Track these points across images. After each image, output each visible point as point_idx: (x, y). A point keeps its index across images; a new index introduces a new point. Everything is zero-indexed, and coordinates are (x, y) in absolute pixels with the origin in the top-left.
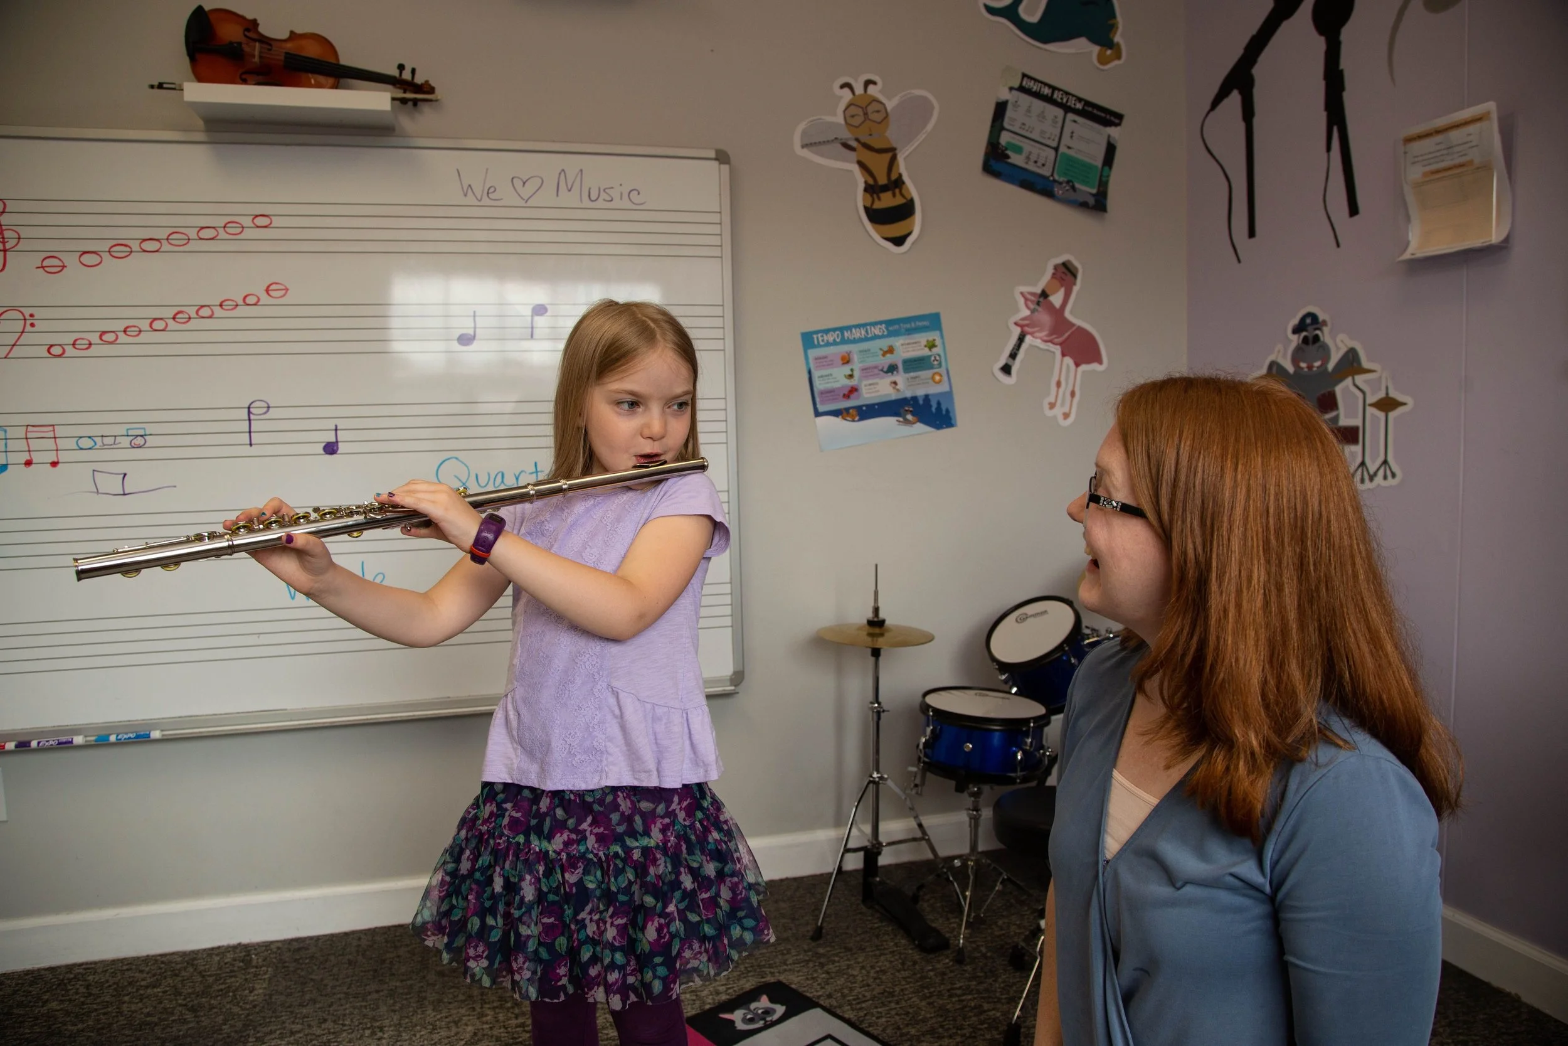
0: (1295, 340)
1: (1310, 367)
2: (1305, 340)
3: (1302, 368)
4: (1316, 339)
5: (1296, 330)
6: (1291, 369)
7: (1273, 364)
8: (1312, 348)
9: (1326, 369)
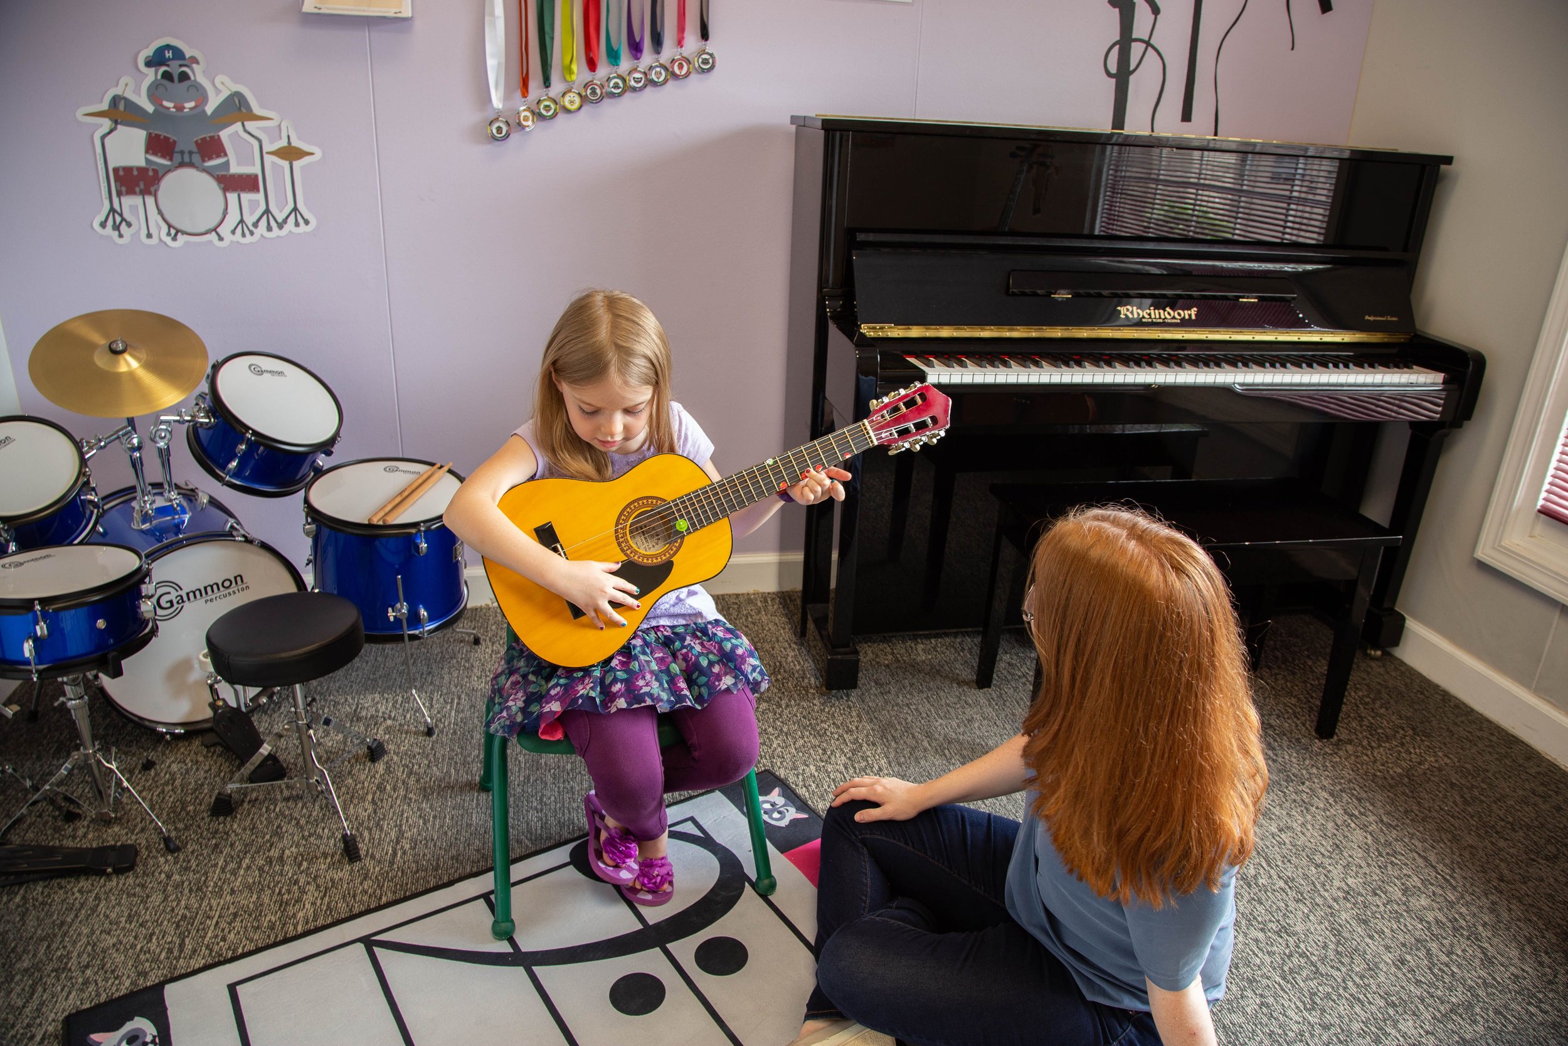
0: (151, 75)
1: (180, 108)
2: (167, 76)
3: (168, 108)
4: (184, 77)
5: (149, 64)
6: (150, 108)
7: (115, 100)
8: (178, 88)
9: (204, 112)
